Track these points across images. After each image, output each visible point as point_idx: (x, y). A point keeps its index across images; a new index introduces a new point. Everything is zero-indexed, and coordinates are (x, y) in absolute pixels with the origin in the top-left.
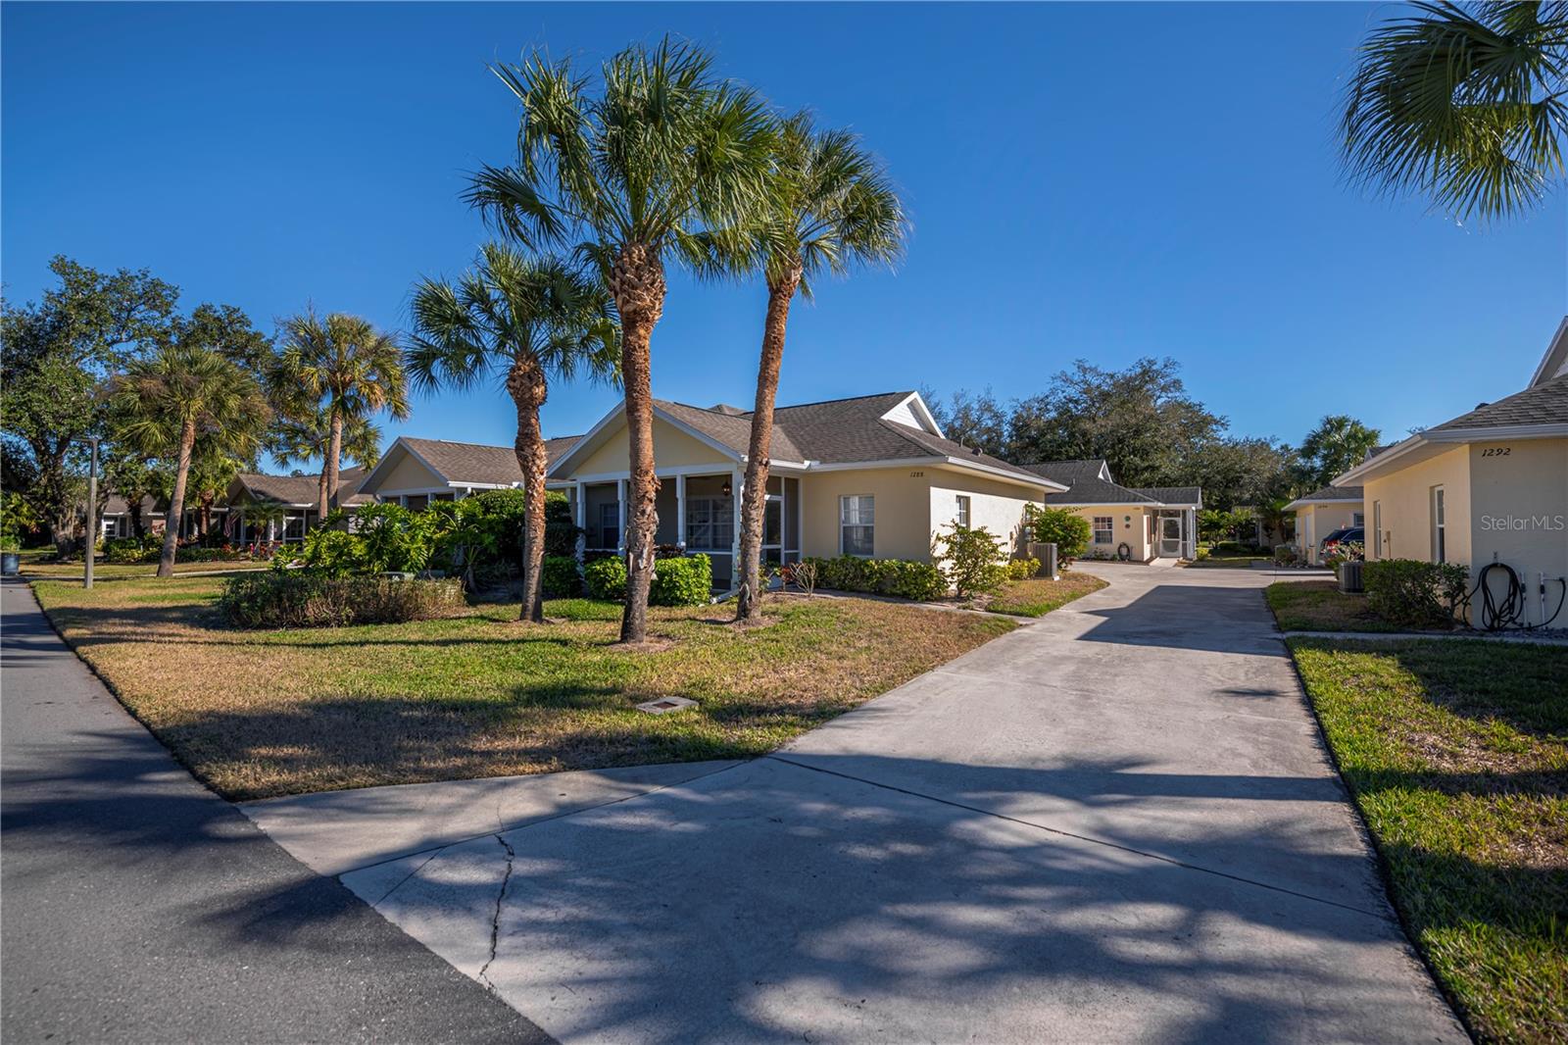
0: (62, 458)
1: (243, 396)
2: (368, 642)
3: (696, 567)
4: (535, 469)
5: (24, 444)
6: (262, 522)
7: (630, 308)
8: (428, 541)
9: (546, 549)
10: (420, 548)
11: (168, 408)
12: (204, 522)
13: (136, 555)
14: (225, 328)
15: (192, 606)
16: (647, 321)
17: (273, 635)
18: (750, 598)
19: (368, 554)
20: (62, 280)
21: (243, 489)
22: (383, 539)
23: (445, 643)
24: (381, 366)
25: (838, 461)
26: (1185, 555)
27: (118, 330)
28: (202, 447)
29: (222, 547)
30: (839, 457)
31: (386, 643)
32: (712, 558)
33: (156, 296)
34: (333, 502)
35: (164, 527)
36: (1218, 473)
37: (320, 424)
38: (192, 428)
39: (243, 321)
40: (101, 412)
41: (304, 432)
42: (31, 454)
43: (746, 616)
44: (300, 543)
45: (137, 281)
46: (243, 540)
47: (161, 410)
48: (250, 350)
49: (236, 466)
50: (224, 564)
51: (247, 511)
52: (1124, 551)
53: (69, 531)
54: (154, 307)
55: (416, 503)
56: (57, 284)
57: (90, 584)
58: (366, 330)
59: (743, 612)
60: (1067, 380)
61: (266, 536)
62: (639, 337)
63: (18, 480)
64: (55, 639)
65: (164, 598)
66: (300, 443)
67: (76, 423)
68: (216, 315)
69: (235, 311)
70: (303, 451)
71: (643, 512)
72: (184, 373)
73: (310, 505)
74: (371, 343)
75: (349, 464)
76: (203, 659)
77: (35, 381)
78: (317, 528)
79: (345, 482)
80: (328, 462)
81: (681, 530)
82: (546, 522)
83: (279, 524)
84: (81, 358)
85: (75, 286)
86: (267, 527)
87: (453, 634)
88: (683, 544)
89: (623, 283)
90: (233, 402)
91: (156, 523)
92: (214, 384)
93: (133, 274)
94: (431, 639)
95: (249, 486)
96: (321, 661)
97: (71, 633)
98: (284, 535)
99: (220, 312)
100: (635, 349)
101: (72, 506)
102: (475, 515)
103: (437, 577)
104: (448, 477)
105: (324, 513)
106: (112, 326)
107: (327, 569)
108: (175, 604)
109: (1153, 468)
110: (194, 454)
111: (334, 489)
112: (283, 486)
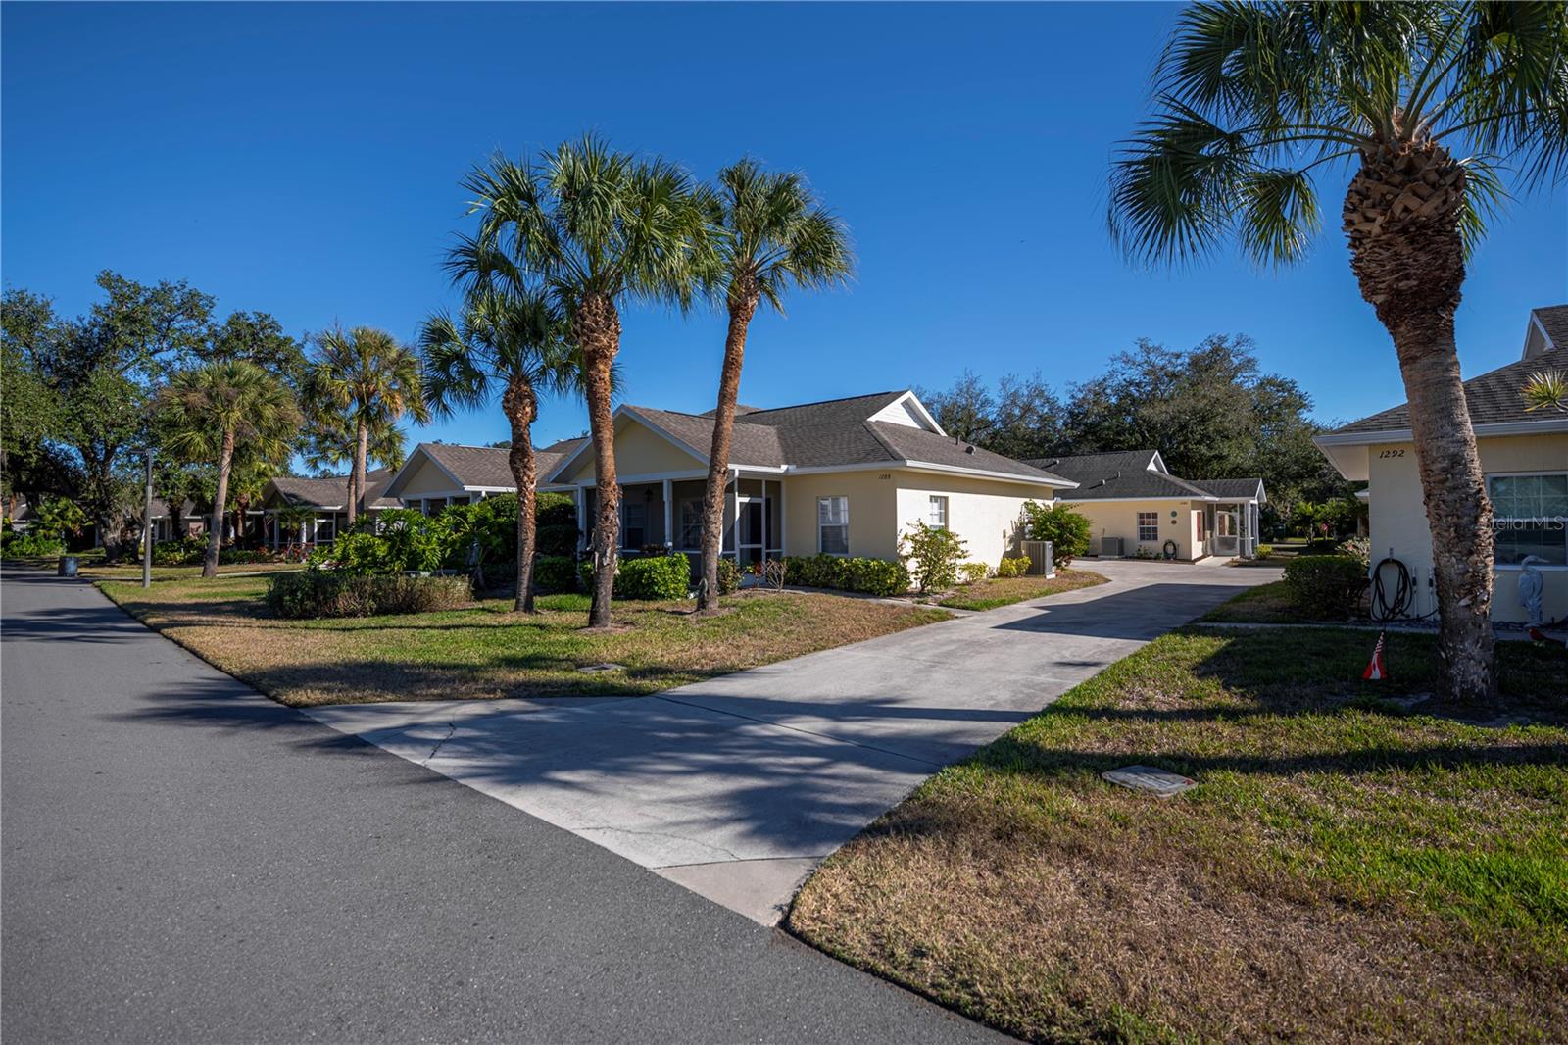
0: (109, 465)
1: (277, 405)
2: (386, 627)
3: (674, 564)
4: (526, 479)
5: (73, 451)
6: (295, 525)
7: (589, 348)
8: (443, 543)
9: (536, 550)
10: (434, 549)
11: (210, 418)
12: (241, 525)
13: (178, 558)
14: (257, 334)
15: (241, 601)
16: (605, 357)
17: (311, 623)
18: (708, 592)
19: (389, 553)
20: (108, 293)
21: (277, 492)
22: (402, 541)
23: (447, 628)
24: (401, 376)
25: (815, 465)
26: (1242, 553)
27: (159, 340)
28: (241, 454)
29: (257, 549)
30: (816, 460)
31: (400, 628)
32: (689, 556)
33: (193, 306)
34: (360, 507)
35: (201, 529)
36: (1296, 462)
37: (348, 428)
38: (231, 437)
39: (277, 328)
40: (146, 420)
41: (333, 436)
42: (80, 461)
43: (704, 607)
44: (331, 544)
45: (176, 292)
46: (276, 542)
47: (203, 420)
48: (280, 355)
49: (271, 469)
50: (260, 566)
51: (280, 514)
52: (1170, 549)
53: (116, 535)
54: (191, 317)
55: (435, 507)
56: (104, 298)
57: (148, 584)
58: (388, 342)
59: (702, 604)
60: (1128, 361)
61: (298, 538)
62: (599, 371)
63: (70, 485)
64: (140, 625)
65: (215, 595)
66: (329, 448)
67: (123, 431)
68: (249, 321)
69: (267, 316)
70: (332, 455)
71: (606, 518)
72: (224, 386)
73: (339, 507)
74: (393, 355)
75: (376, 466)
76: (259, 637)
77: (87, 392)
78: (345, 532)
79: (372, 484)
80: (355, 466)
81: (668, 531)
82: (537, 526)
83: (311, 526)
84: (126, 367)
85: (121, 299)
86: (299, 532)
87: (456, 621)
88: (670, 544)
89: (583, 327)
90: (269, 411)
91: (193, 526)
92: (252, 394)
93: (172, 285)
94: (437, 625)
95: (282, 489)
96: (350, 640)
97: (151, 621)
98: (315, 538)
99: (253, 319)
100: (595, 382)
101: (120, 510)
102: (486, 518)
103: (448, 575)
104: (463, 481)
105: (352, 517)
106: (154, 336)
107: (354, 568)
108: (226, 600)
109: (1220, 457)
110: (234, 461)
111: (361, 493)
112: (314, 488)
